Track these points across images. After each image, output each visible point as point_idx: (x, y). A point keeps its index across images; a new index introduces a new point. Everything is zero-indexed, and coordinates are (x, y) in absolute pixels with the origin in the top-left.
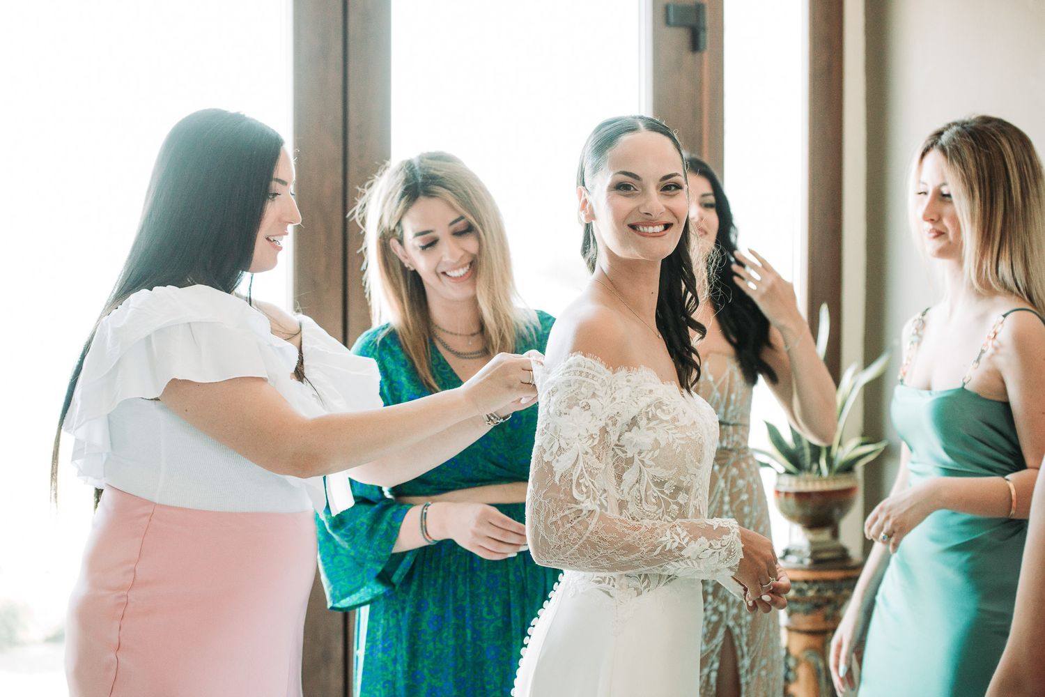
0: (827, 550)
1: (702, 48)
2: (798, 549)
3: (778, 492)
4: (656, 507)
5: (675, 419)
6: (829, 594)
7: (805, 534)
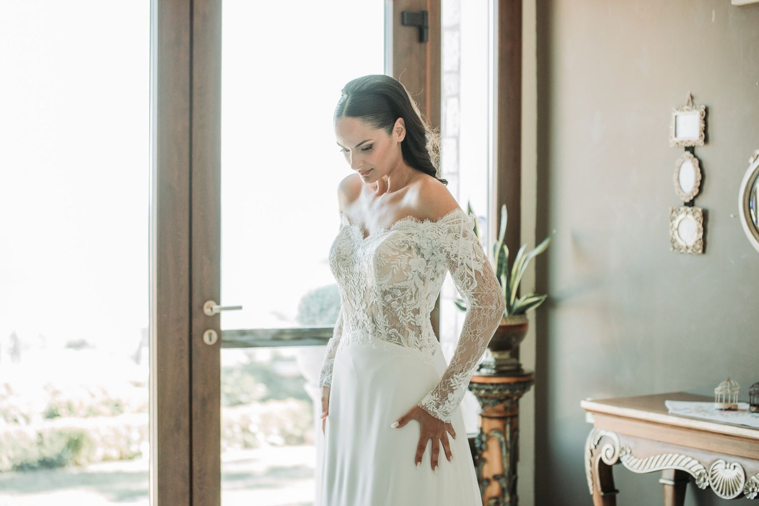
0: (507, 365)
1: (425, 40)
2: (488, 364)
6: (507, 392)
7: (493, 354)
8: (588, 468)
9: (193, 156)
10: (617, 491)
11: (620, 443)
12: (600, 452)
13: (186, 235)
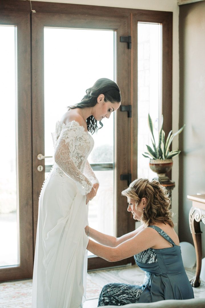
1: (130, 48)
3: (150, 164)
4: (76, 159)
5: (86, 140)
7: (158, 175)
8: (190, 223)
9: (33, 97)
10: (202, 232)
11: (201, 213)
12: (194, 217)
13: (30, 128)
